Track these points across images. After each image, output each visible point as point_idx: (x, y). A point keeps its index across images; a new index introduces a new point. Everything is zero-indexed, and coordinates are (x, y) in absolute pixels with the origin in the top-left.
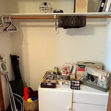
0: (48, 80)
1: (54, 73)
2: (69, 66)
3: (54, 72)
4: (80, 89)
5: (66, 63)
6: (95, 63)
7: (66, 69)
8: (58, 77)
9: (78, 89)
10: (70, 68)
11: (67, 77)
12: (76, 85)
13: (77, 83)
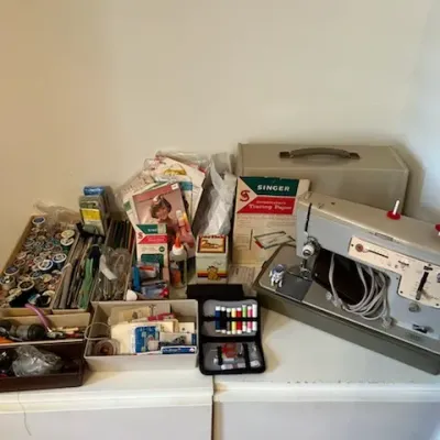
0: (29, 316)
1: (83, 233)
2: (182, 178)
3: (80, 226)
4: (261, 369)
5: (160, 158)
6: (355, 156)
7: (164, 205)
8: (109, 275)
9: (249, 370)
10: (188, 193)
11: (174, 266)
12: (234, 331)
13: (240, 319)
